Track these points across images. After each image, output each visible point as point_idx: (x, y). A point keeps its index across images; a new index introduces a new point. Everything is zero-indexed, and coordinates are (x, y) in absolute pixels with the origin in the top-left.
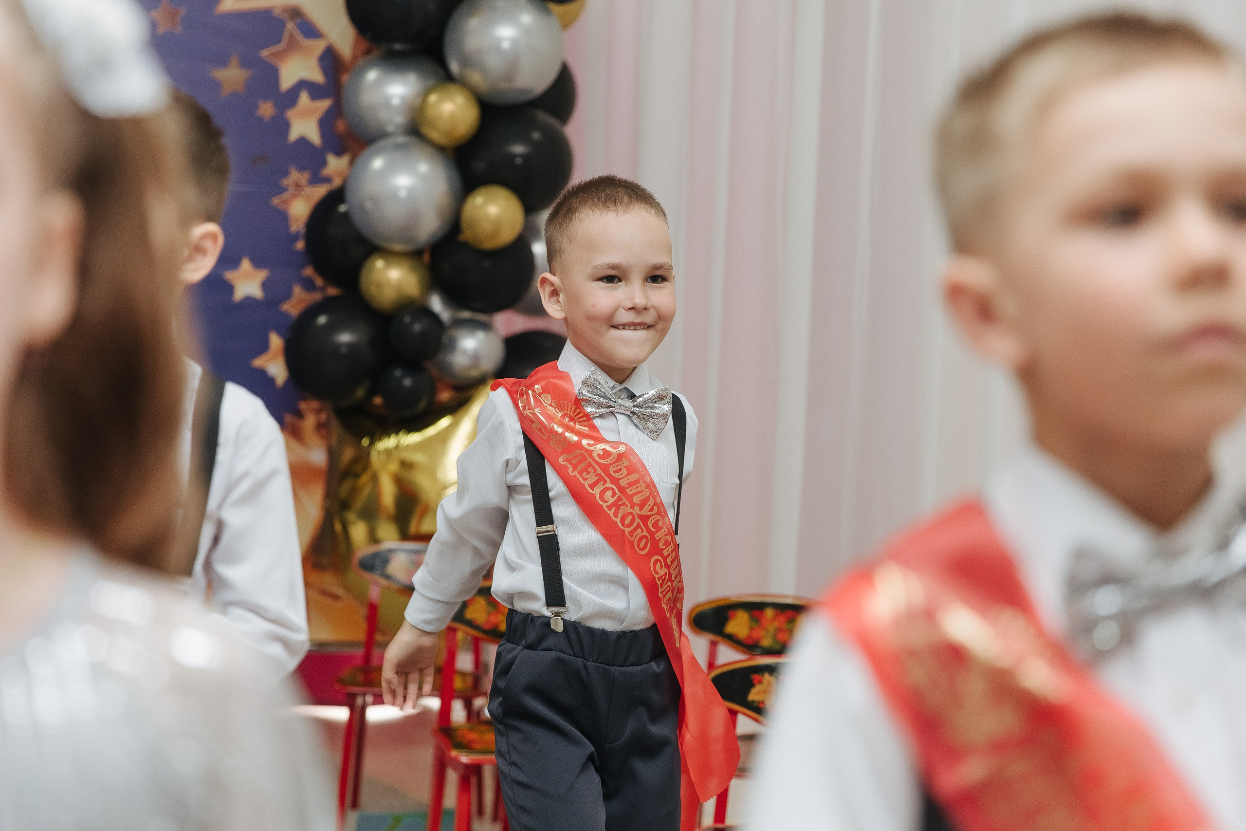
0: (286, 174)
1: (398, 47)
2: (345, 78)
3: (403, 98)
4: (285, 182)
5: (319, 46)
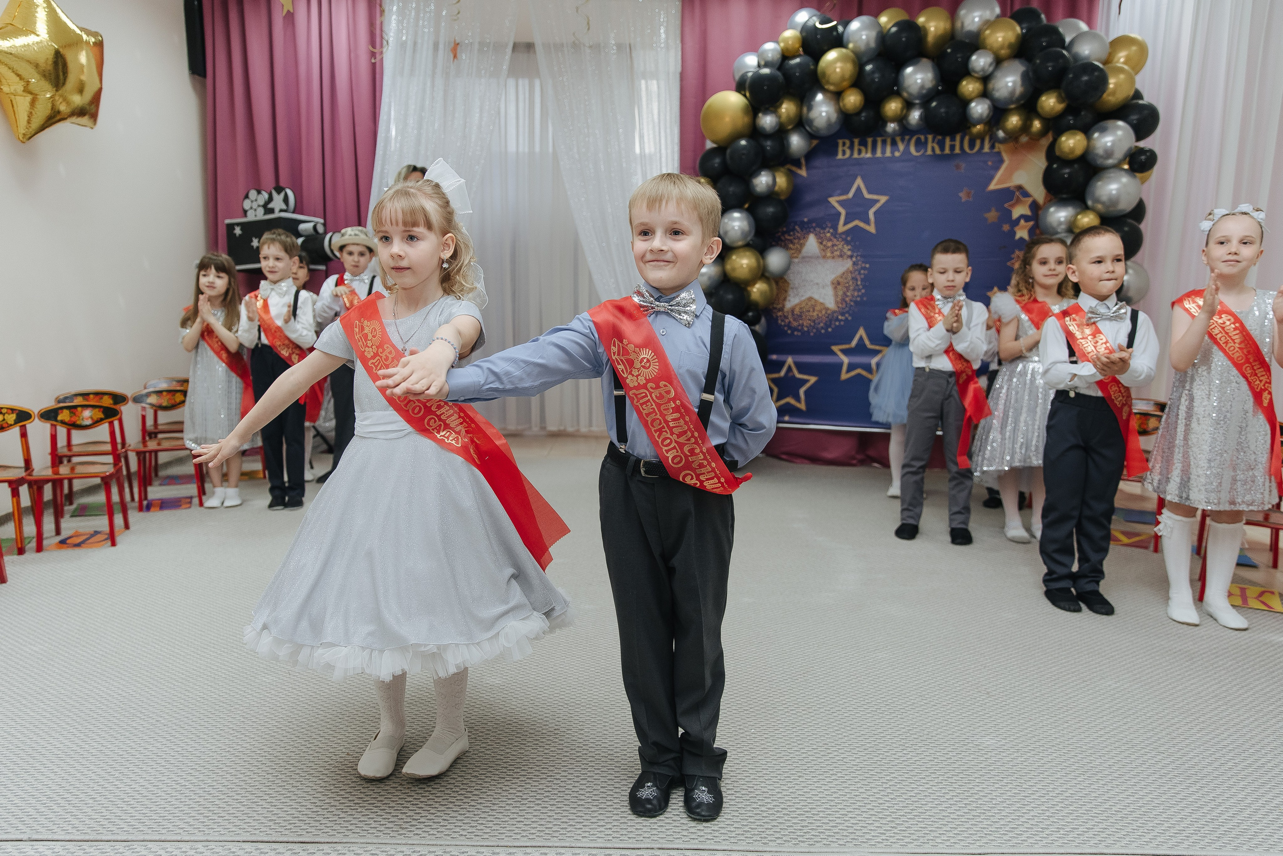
0: (1013, 252)
1: (1064, 196)
2: (1040, 212)
3: (1066, 217)
4: (1013, 256)
5: (1030, 200)
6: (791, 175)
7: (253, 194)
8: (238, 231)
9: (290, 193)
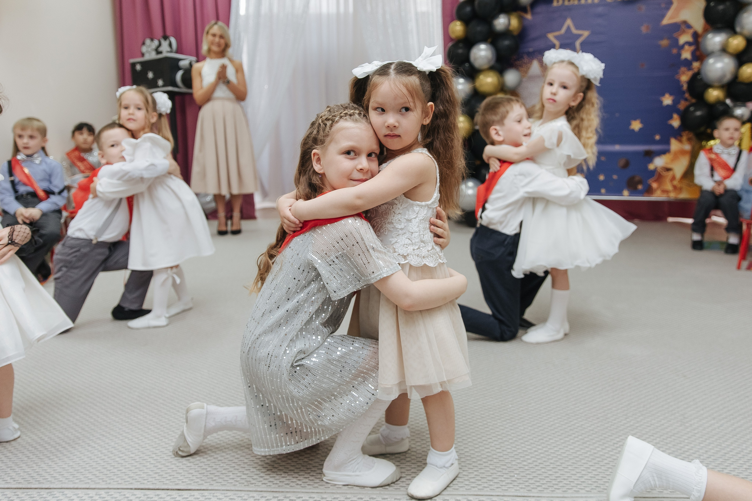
0: (679, 68)
1: (719, 25)
3: (720, 41)
4: (680, 71)
5: (692, 31)
6: (521, 19)
7: (148, 41)
8: (138, 67)
9: (173, 40)
